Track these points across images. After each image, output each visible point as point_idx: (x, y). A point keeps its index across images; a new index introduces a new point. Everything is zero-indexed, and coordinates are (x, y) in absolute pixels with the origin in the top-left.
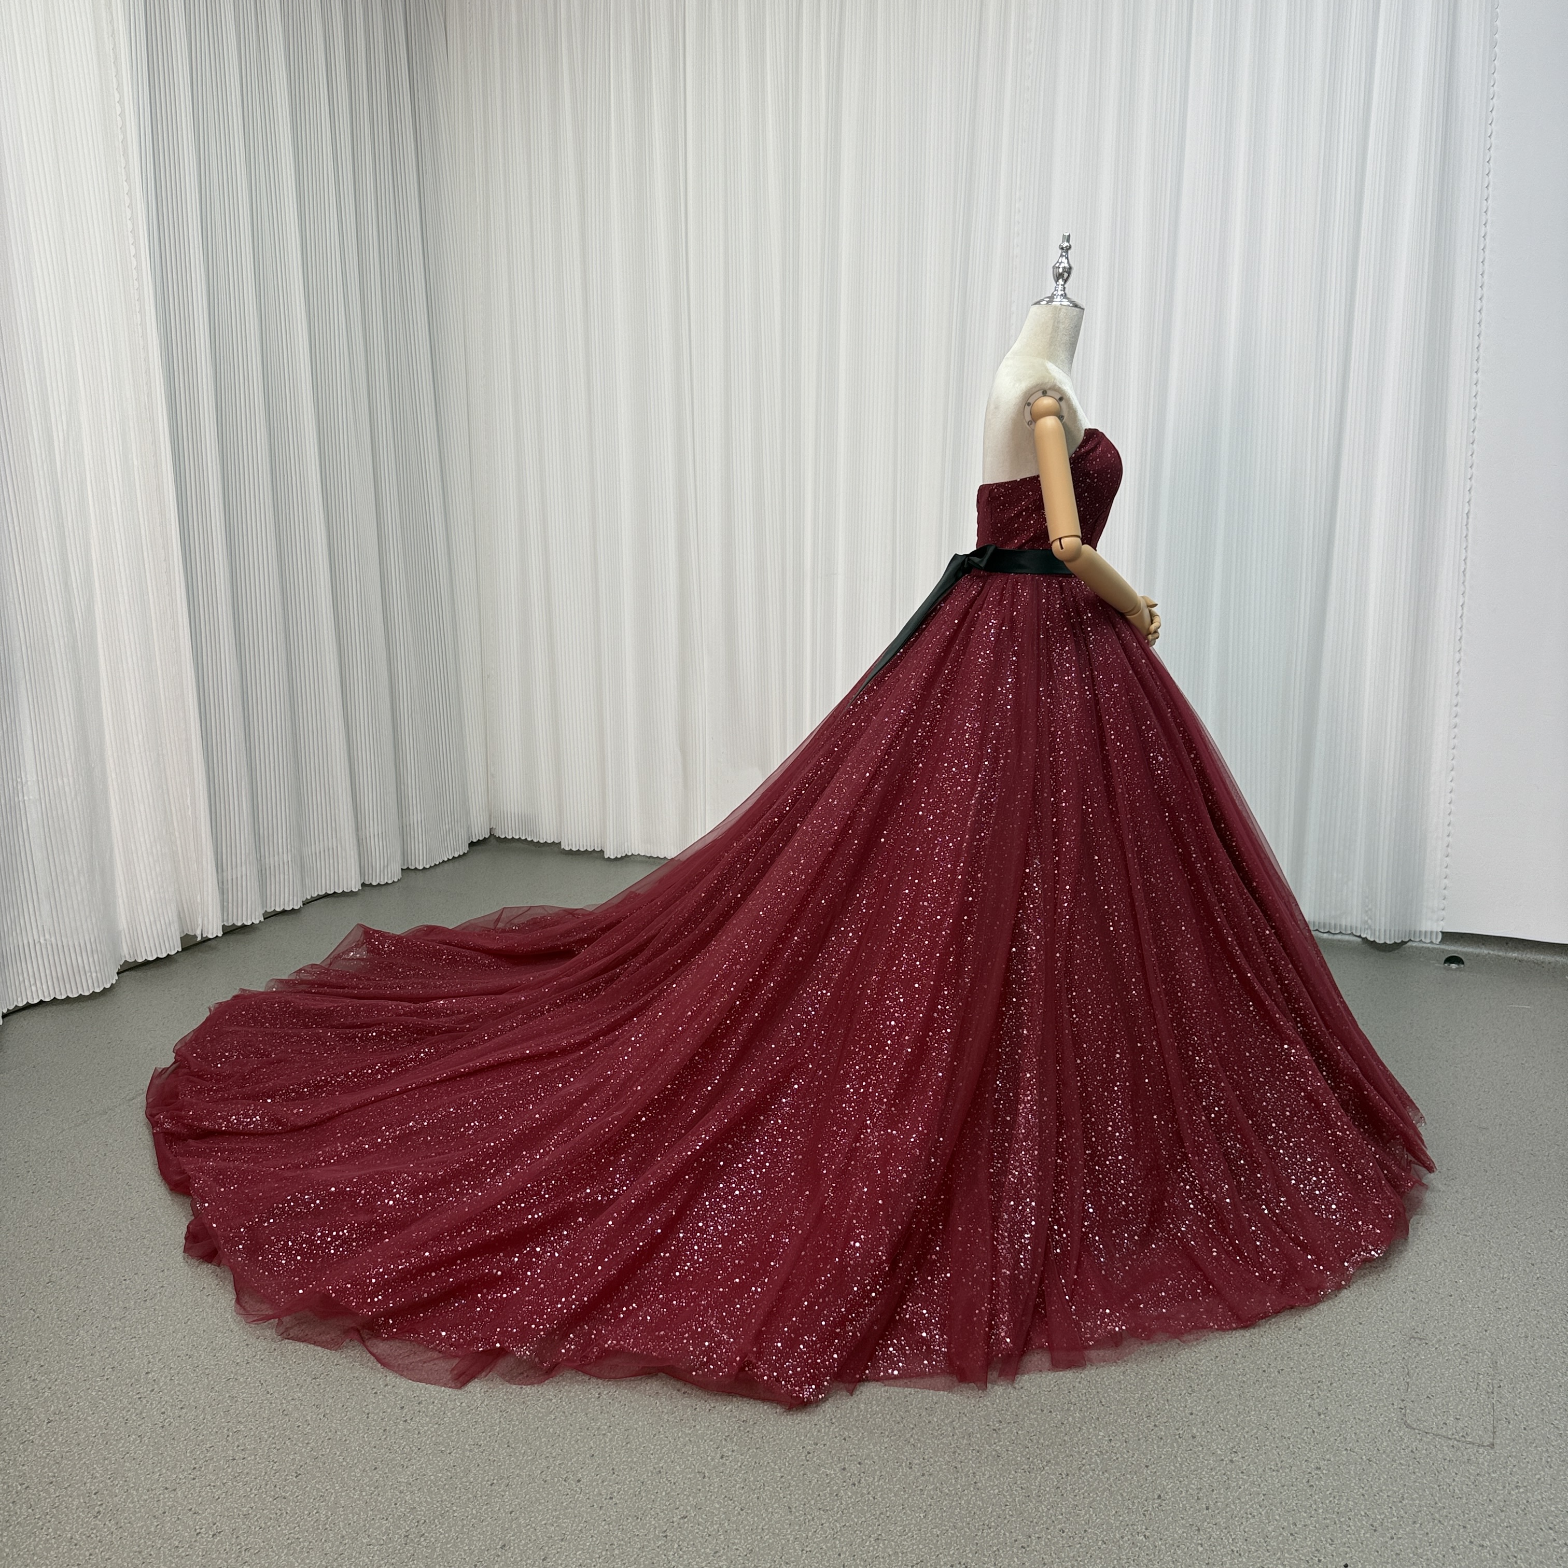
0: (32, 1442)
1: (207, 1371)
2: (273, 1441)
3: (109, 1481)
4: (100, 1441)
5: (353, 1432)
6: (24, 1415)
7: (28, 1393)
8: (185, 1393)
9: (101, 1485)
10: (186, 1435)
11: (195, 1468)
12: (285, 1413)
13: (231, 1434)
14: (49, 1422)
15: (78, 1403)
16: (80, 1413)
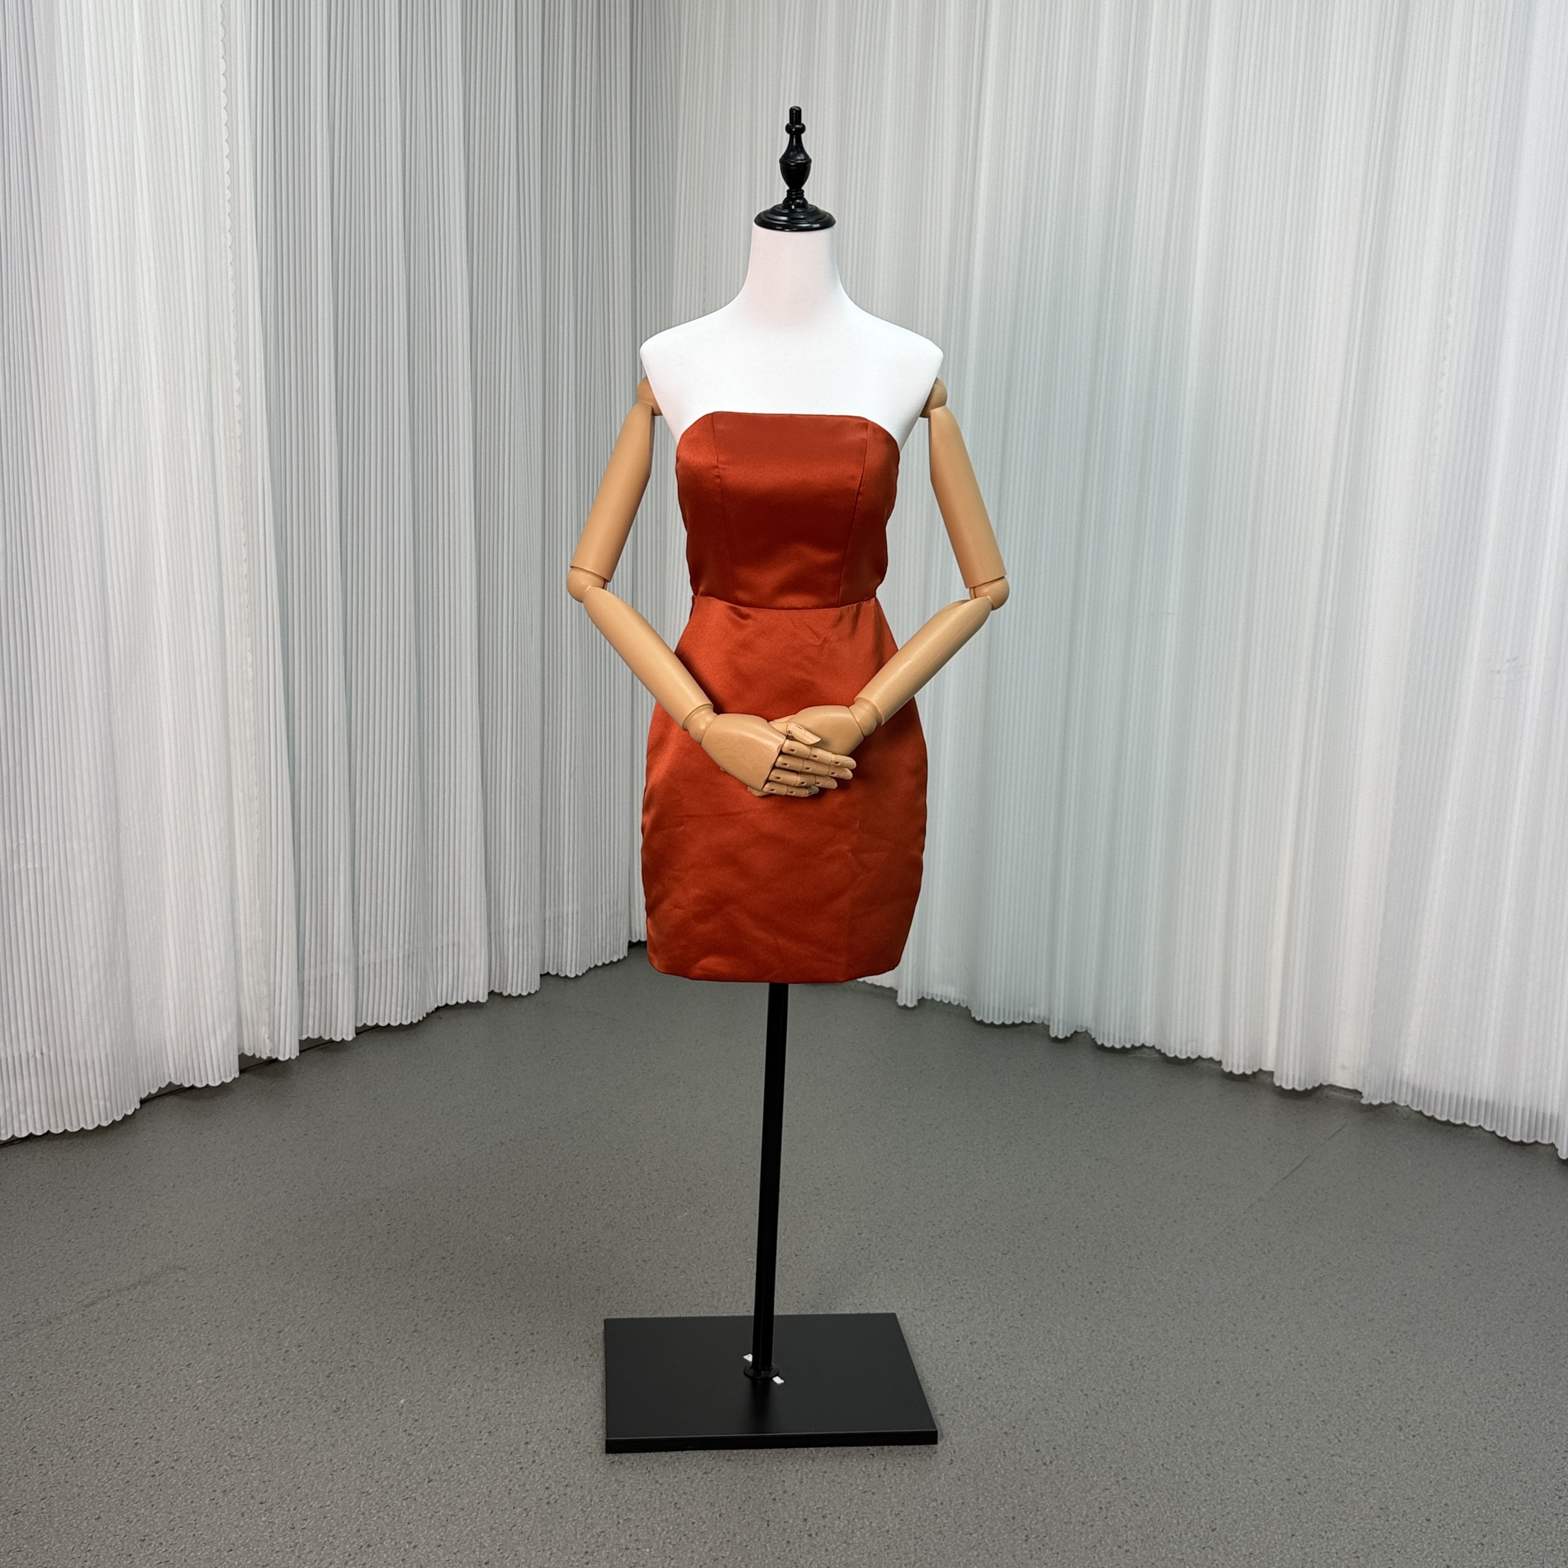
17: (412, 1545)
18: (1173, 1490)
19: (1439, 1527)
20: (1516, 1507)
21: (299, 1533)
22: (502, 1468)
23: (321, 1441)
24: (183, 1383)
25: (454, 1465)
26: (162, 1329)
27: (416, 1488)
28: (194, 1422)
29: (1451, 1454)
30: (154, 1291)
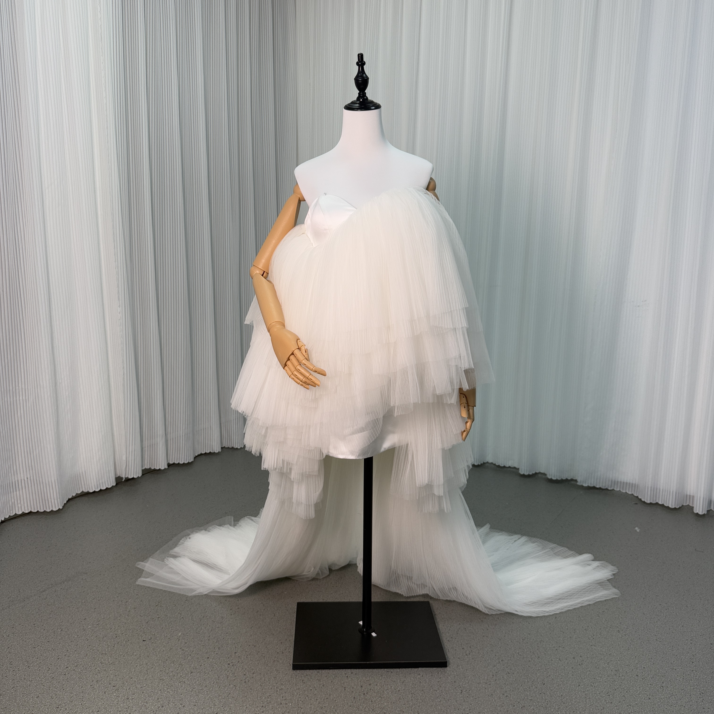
0: (185, 682)
1: (264, 655)
2: (299, 696)
3: (222, 708)
4: (216, 686)
5: (339, 696)
6: (179, 668)
7: (181, 656)
8: (254, 665)
9: (218, 709)
10: (257, 688)
11: (263, 706)
12: (304, 681)
13: (278, 690)
14: (191, 673)
15: (204, 664)
16: (205, 670)
17: (182, 705)
18: (524, 665)
19: (643, 679)
20: (674, 668)
21: (130, 701)
22: (224, 666)
23: (143, 655)
24: (82, 628)
25: (203, 664)
26: (74, 602)
27: (185, 677)
28: (85, 647)
29: (642, 644)
30: (72, 584)
